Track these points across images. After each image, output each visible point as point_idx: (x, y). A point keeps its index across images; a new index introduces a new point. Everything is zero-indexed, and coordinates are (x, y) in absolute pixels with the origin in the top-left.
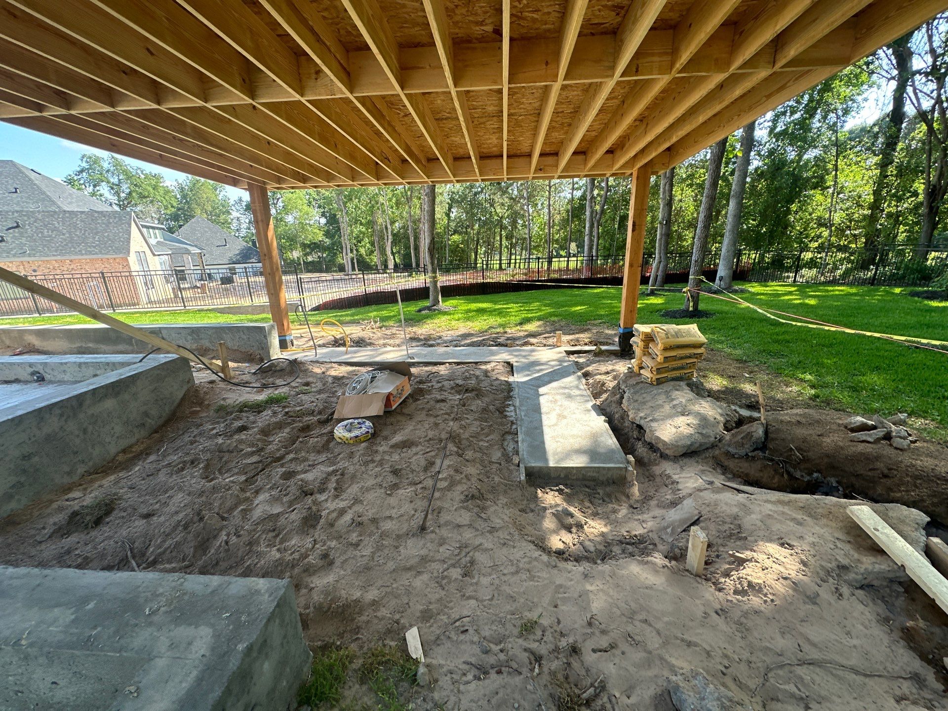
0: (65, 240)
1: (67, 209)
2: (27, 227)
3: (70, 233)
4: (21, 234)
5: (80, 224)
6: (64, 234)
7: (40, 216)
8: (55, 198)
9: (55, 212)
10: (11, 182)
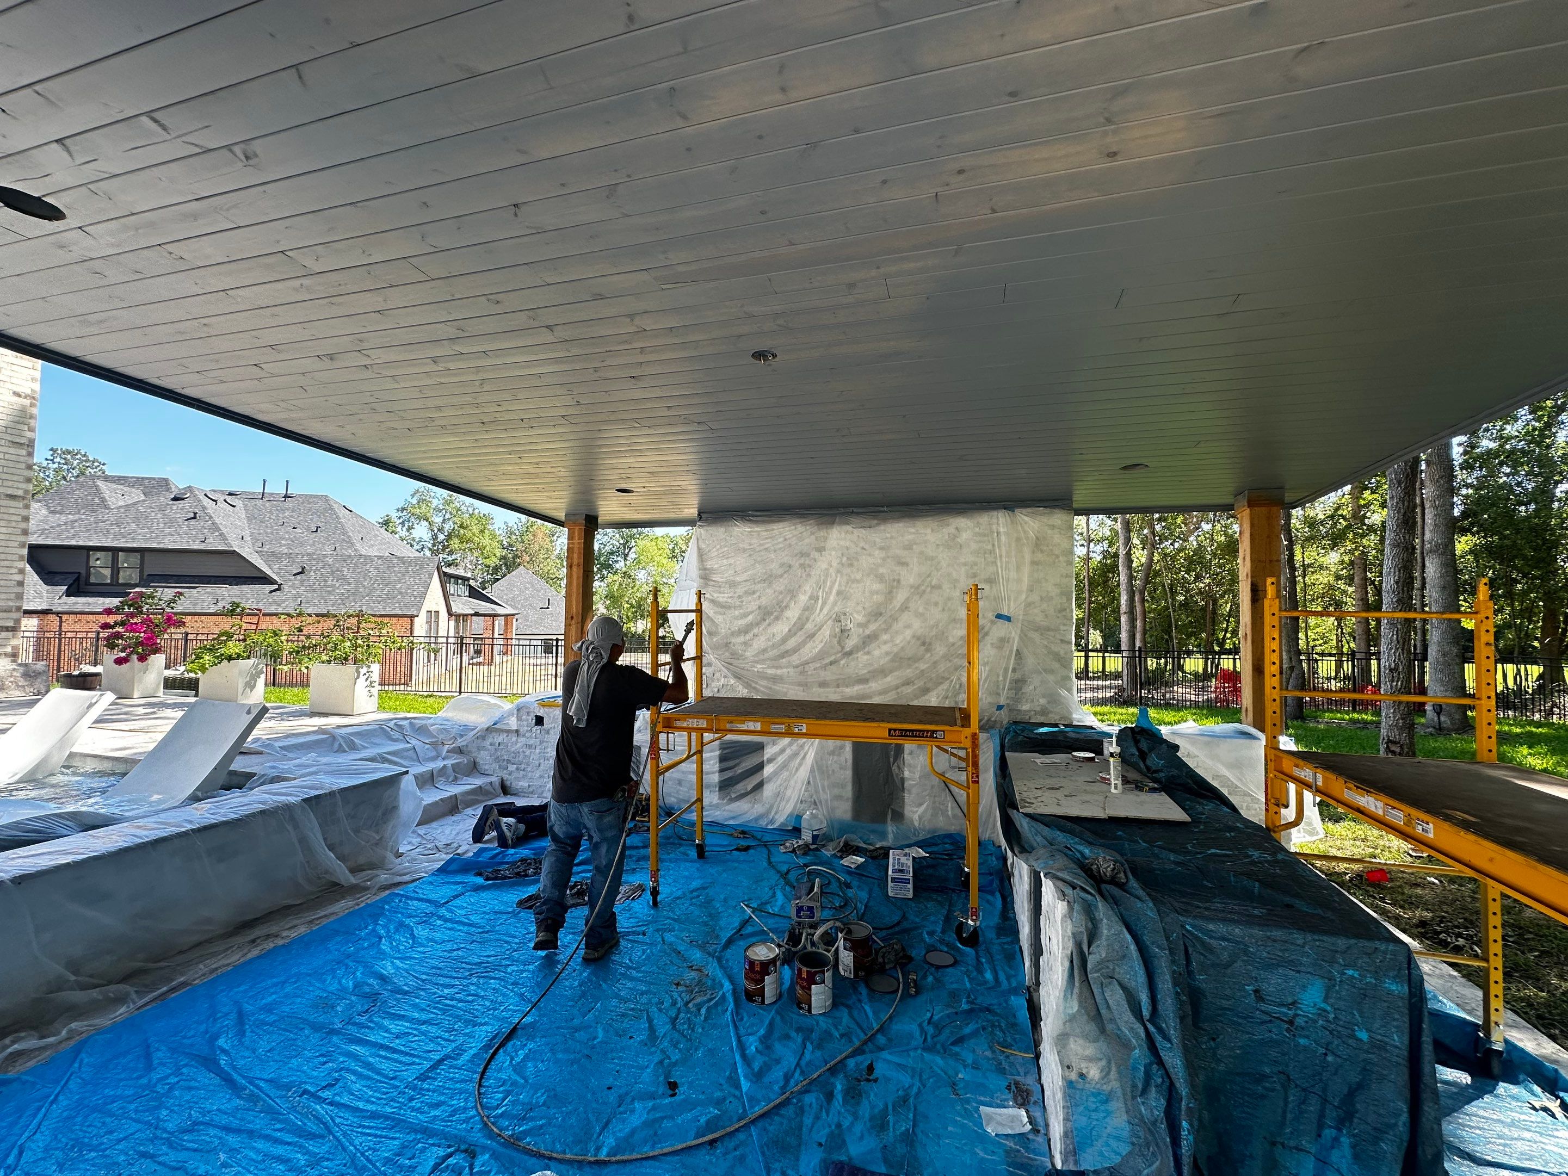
0: (348, 591)
1: (364, 552)
2: (312, 573)
3: (357, 582)
4: (302, 581)
5: (373, 572)
6: (349, 584)
7: (330, 562)
8: (356, 538)
9: (350, 556)
10: (316, 519)
